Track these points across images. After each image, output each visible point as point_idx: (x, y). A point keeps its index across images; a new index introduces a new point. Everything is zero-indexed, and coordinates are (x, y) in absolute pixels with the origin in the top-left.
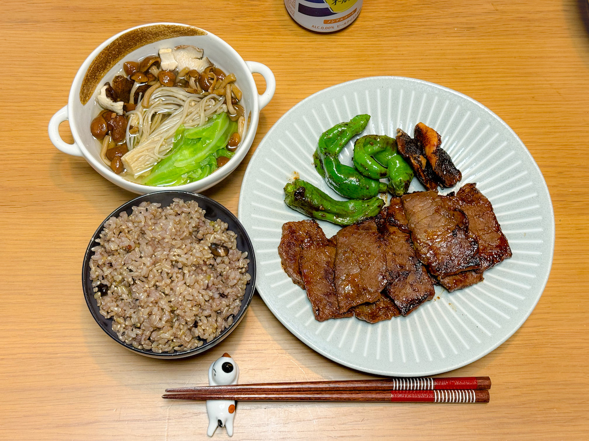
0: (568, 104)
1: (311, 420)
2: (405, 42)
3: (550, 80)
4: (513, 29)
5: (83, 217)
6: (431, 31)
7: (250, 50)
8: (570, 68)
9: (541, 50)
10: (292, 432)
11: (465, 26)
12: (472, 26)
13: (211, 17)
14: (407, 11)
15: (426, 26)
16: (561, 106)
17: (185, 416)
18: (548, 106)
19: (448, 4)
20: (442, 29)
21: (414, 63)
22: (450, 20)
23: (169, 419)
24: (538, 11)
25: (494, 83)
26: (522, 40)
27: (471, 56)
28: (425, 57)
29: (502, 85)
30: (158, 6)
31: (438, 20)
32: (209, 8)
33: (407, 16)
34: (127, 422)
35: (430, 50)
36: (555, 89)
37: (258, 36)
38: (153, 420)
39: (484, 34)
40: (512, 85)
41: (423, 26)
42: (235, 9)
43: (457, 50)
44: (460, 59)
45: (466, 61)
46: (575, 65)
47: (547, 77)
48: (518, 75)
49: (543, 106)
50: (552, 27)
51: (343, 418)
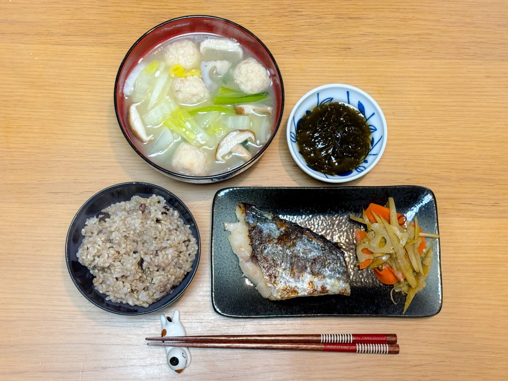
0: (422, 120)
2: (291, 60)
3: (409, 98)
4: (383, 50)
6: (313, 50)
9: (405, 70)
11: (343, 46)
12: (348, 46)
13: (127, 32)
14: (296, 31)
16: (416, 121)
18: (405, 121)
19: (330, 26)
20: (323, 48)
21: (297, 79)
22: (330, 41)
24: (406, 34)
26: (389, 60)
27: (345, 74)
28: (307, 74)
30: (83, 21)
31: (320, 41)
32: (126, 24)
33: (294, 36)
35: (312, 67)
36: (412, 105)
41: (307, 45)
42: (147, 25)
43: (334, 68)
44: (336, 76)
45: (341, 78)
46: (432, 84)
47: (407, 94)
49: (401, 121)
50: (416, 49)
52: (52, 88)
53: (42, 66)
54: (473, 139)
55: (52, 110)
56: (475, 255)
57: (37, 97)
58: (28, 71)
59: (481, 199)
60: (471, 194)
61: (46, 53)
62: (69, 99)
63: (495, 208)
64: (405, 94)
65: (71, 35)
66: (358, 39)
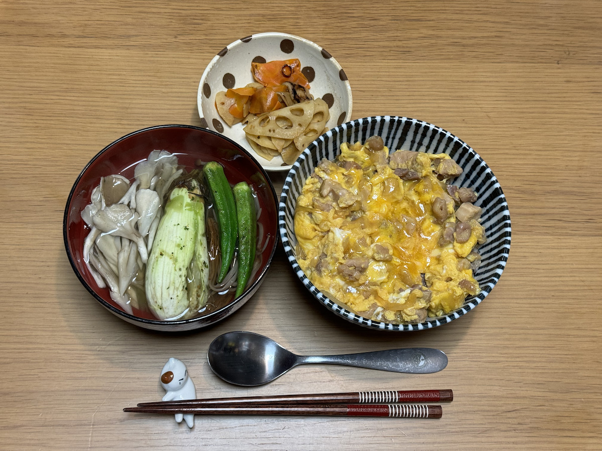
0: (496, 127)
1: (232, 428)
3: (481, 104)
4: (448, 53)
5: (19, 227)
6: (368, 54)
7: (191, 67)
8: (500, 92)
9: (473, 74)
10: (214, 438)
11: (401, 50)
12: (407, 49)
13: (153, 34)
14: (346, 34)
15: (363, 48)
16: (490, 129)
17: (111, 422)
18: (478, 129)
19: (386, 28)
20: (379, 51)
22: (387, 43)
23: (93, 425)
24: (473, 37)
25: (427, 105)
27: (406, 79)
28: (361, 78)
29: (434, 107)
30: (102, 22)
31: (375, 43)
32: (152, 25)
33: (345, 38)
34: (52, 427)
35: (367, 72)
36: (485, 112)
37: (199, 54)
38: (78, 425)
39: (420, 58)
40: (444, 107)
41: (361, 48)
42: (179, 26)
43: (392, 72)
44: (395, 81)
45: (400, 83)
46: (505, 89)
47: (478, 100)
48: (451, 98)
49: (473, 129)
50: (485, 52)
51: (265, 426)
52: (64, 94)
53: (52, 70)
54: (556, 149)
55: (63, 118)
56: (571, 279)
57: (46, 104)
58: (36, 76)
59: (573, 214)
60: (560, 208)
61: (58, 57)
62: (83, 106)
63: (589, 224)
64: (475, 100)
65: (88, 37)
66: (419, 41)
